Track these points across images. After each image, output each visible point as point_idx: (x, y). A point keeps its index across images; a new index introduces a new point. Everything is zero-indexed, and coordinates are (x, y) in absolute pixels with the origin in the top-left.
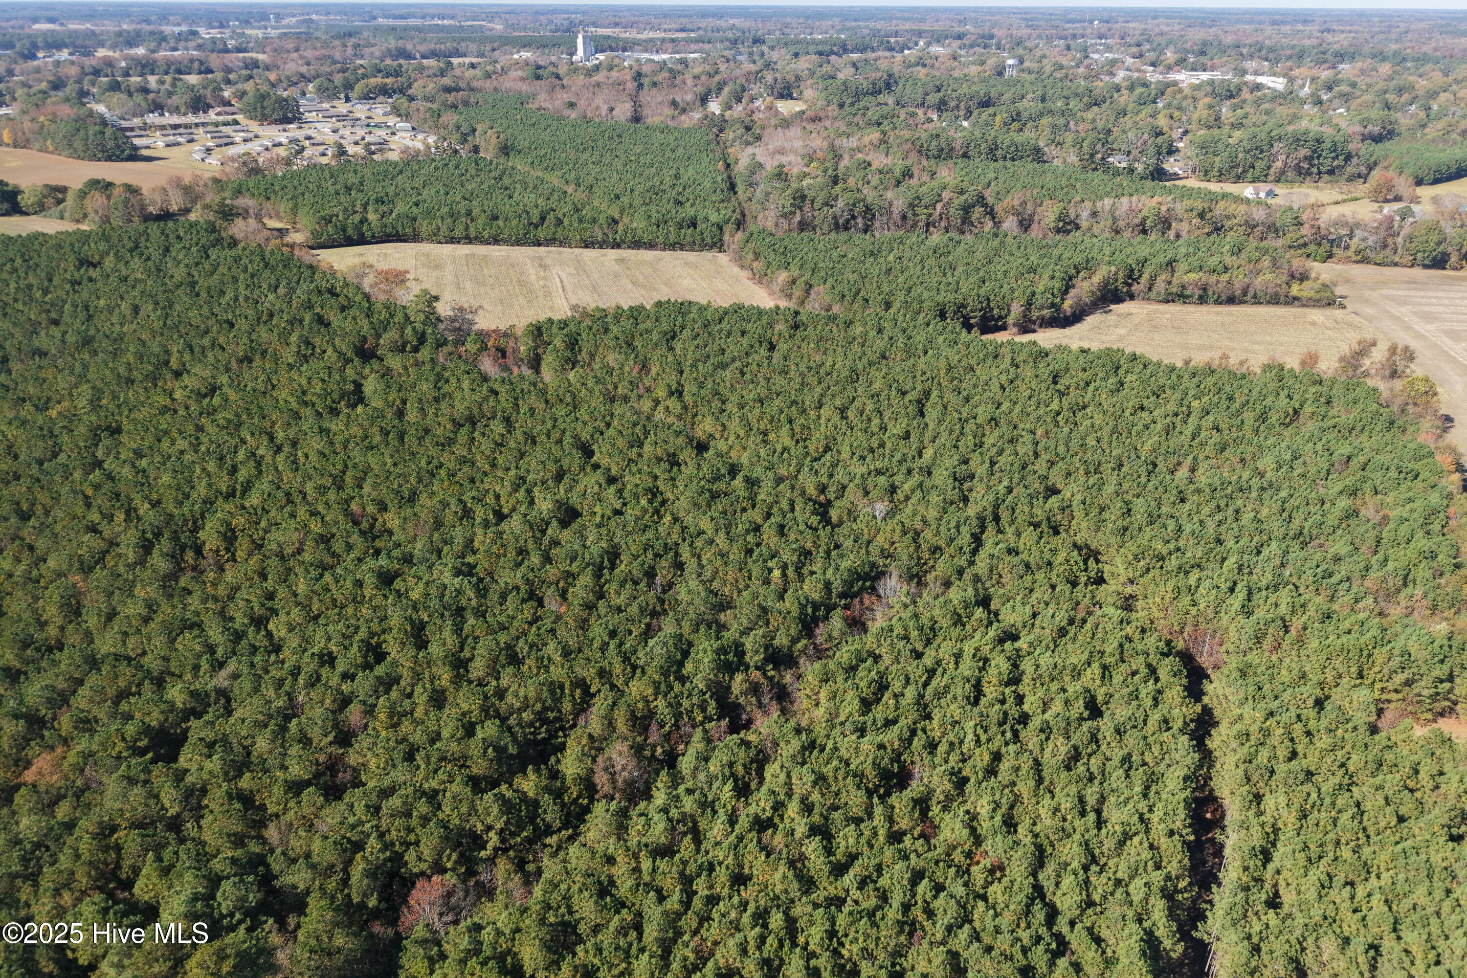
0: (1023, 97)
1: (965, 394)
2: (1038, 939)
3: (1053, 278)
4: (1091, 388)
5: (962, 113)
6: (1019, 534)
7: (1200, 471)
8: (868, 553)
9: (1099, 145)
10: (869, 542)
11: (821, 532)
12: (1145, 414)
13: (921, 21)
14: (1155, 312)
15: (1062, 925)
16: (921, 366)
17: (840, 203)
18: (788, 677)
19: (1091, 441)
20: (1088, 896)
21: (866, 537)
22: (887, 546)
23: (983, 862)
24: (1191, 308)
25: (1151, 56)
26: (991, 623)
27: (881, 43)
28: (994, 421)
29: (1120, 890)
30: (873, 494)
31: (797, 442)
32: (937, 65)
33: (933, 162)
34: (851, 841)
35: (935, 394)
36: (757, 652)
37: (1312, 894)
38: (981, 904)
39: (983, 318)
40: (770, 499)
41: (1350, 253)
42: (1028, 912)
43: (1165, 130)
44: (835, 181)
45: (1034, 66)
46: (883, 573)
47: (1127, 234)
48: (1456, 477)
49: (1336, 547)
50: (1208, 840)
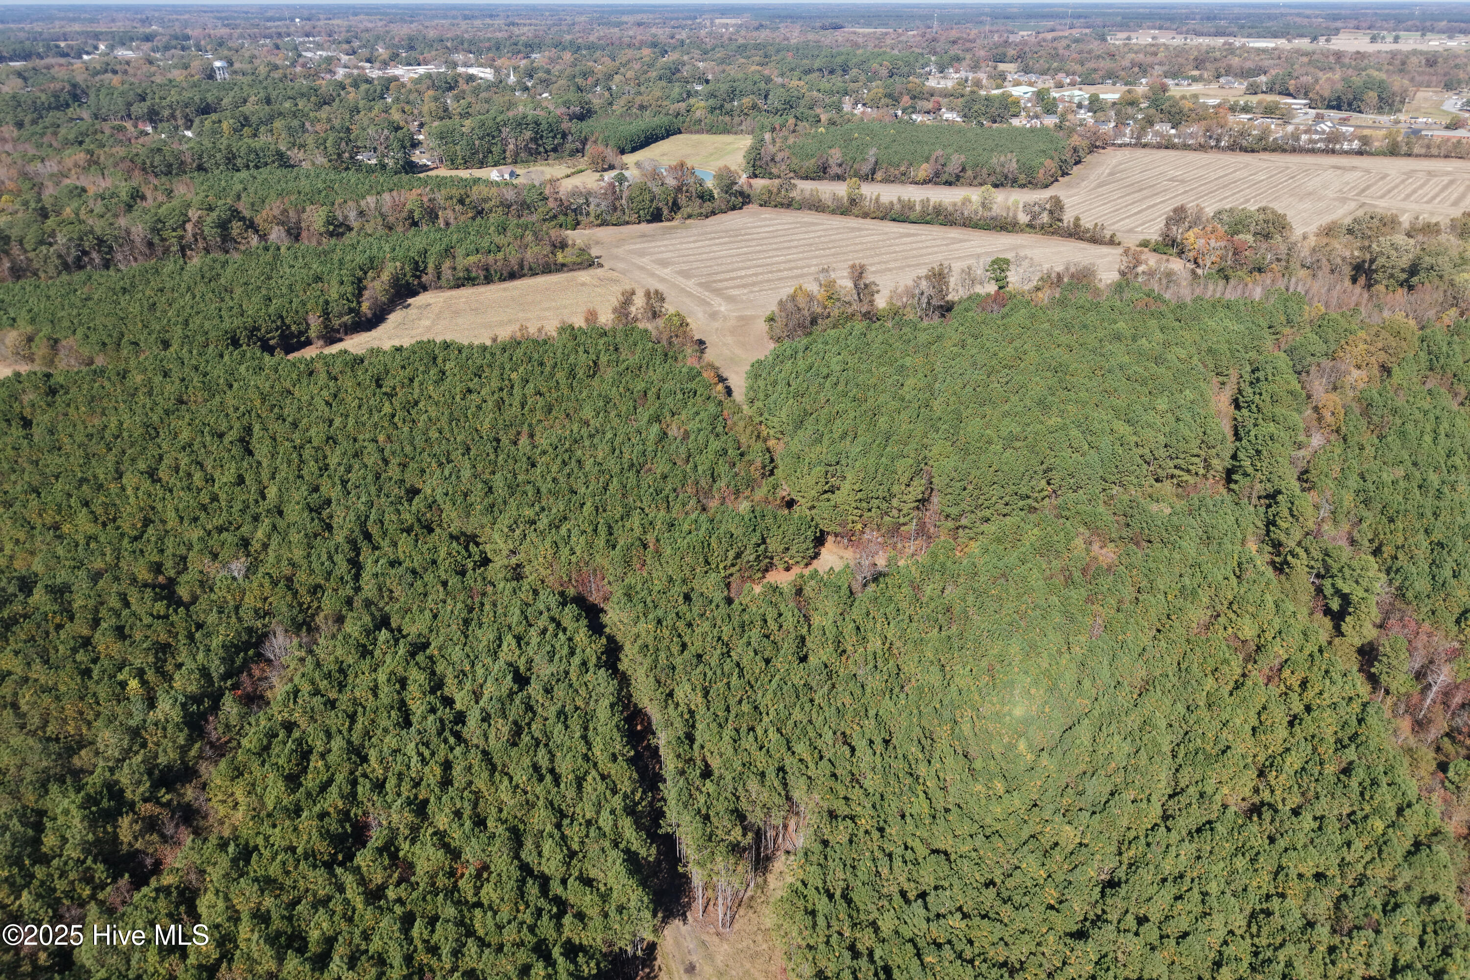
0: (245, 101)
1: (290, 419)
2: (539, 912)
3: (342, 283)
4: (416, 383)
5: (180, 122)
6: (395, 545)
7: (538, 434)
8: (240, 620)
9: (343, 144)
10: (237, 608)
11: (174, 618)
12: (474, 396)
13: (92, 21)
14: (450, 298)
15: (556, 888)
16: (230, 402)
17: (61, 239)
18: (189, 793)
19: (434, 434)
20: (569, 849)
21: (232, 603)
22: (259, 605)
23: (467, 873)
24: (482, 289)
25: (364, 52)
26: (397, 641)
27: (48, 48)
28: (331, 439)
29: (592, 829)
30: (224, 554)
31: (104, 525)
32: (131, 71)
33: (164, 179)
34: (325, 925)
35: (257, 428)
36: (139, 783)
37: (730, 752)
38: (478, 912)
39: (282, 336)
40: (91, 603)
41: (592, 218)
42: (522, 894)
43: (402, 124)
44: (44, 214)
45: (247, 67)
46: (265, 635)
47: (400, 229)
48: (720, 387)
49: (661, 467)
50: (645, 748)
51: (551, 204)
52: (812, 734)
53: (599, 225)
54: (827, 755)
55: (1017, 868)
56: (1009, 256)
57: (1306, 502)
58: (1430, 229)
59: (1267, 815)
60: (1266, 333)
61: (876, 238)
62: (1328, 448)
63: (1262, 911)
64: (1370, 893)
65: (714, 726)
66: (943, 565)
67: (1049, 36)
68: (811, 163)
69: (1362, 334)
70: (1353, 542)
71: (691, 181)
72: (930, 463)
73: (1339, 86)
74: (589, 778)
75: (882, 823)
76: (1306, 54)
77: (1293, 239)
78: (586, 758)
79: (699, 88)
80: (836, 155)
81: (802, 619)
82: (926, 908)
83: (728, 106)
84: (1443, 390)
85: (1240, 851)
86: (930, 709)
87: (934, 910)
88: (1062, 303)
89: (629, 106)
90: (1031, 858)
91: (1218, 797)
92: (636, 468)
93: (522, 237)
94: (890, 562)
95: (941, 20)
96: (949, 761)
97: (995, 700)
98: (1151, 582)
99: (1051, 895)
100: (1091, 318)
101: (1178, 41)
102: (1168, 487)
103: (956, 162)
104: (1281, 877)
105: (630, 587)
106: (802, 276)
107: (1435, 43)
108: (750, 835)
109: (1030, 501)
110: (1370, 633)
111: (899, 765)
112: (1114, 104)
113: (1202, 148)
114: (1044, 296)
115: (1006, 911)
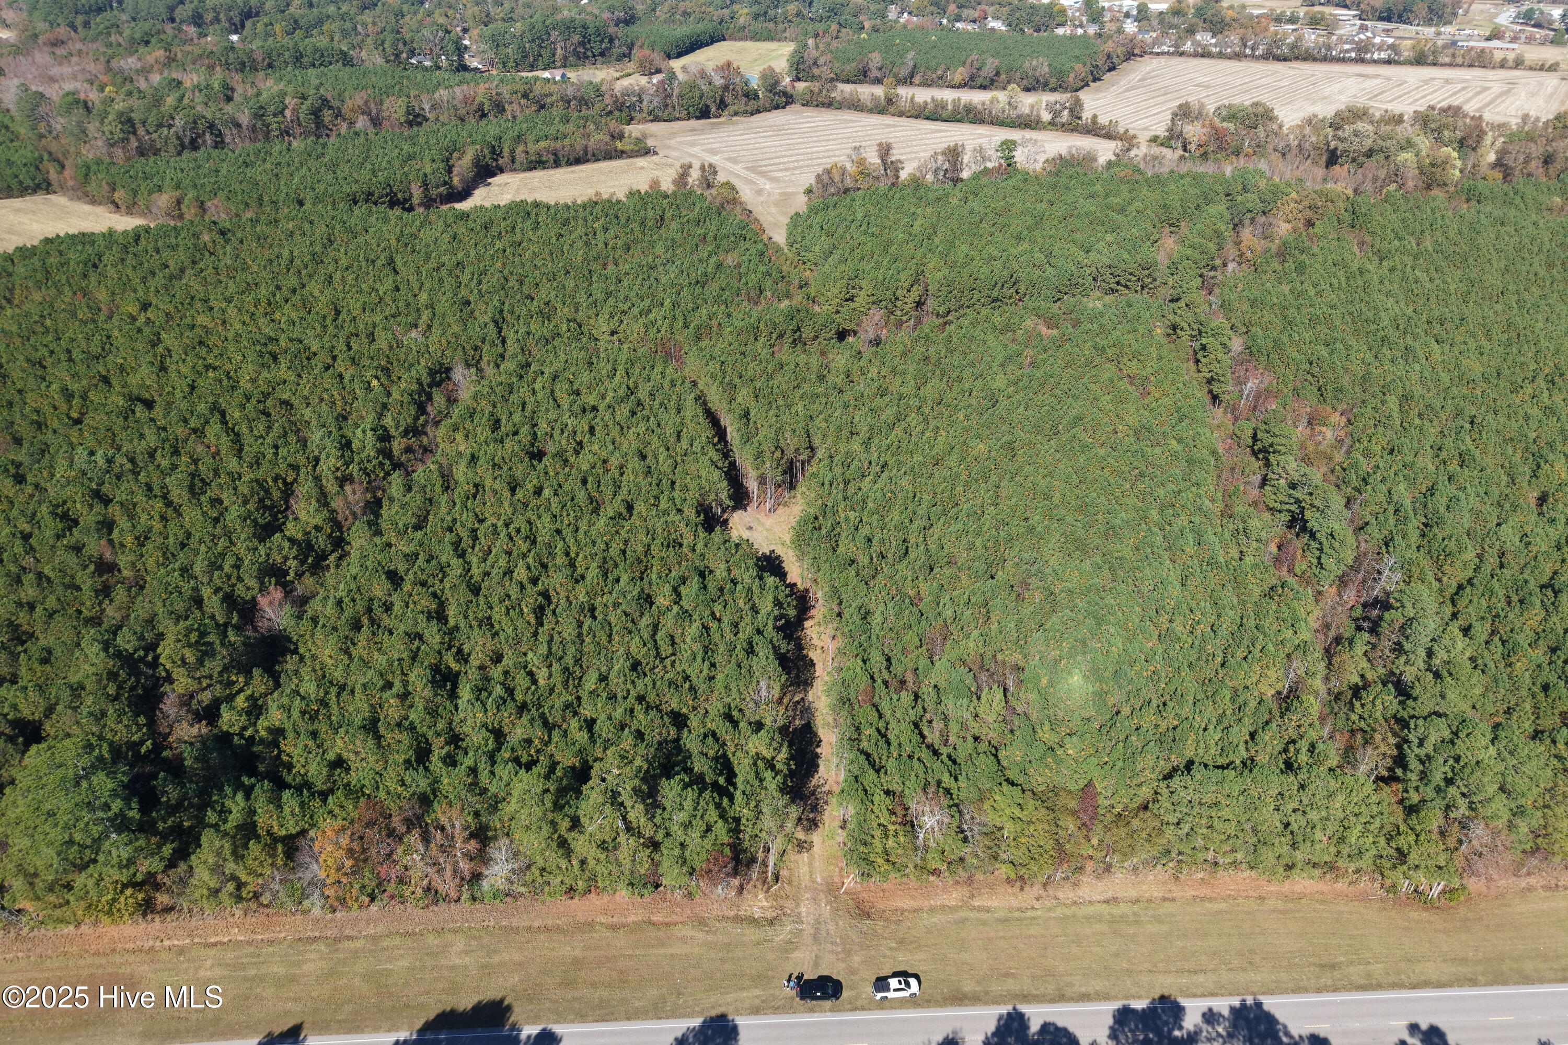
0: (288, 5)
3: (434, 160)
5: (225, 26)
8: (431, 358)
9: (401, 45)
14: (524, 177)
17: (179, 122)
24: (551, 172)
39: (391, 202)
41: (645, 115)
46: (450, 368)
47: (472, 119)
48: (763, 236)
49: (720, 282)
51: (607, 100)
53: (653, 121)
58: (1395, 120)
60: (1222, 198)
68: (851, 67)
69: (1295, 196)
71: (737, 80)
72: (927, 274)
80: (876, 59)
83: (771, 13)
84: (1352, 240)
88: (1056, 175)
89: (673, 11)
92: (701, 283)
93: (584, 127)
103: (991, 64)
106: (836, 155)
109: (1000, 303)
112: (1162, 14)
113: (1237, 56)
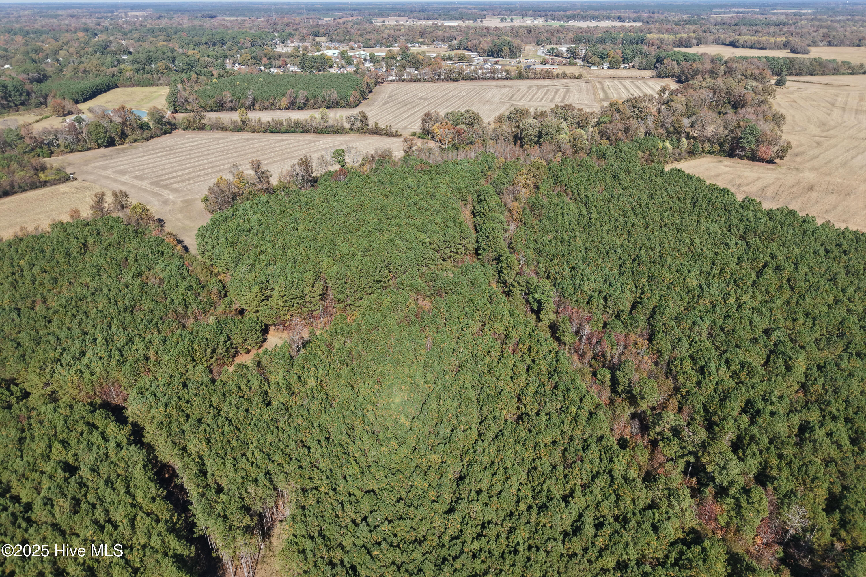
7: (50, 300)
41: (62, 148)
48: (179, 247)
49: (147, 305)
50: (173, 487)
51: (28, 141)
52: (282, 447)
53: (69, 152)
54: (294, 457)
55: (412, 486)
56: (344, 147)
57: (513, 259)
58: (543, 114)
59: (525, 419)
60: (480, 176)
61: (263, 144)
62: (519, 230)
63: (533, 468)
64: (576, 444)
65: (218, 460)
66: (342, 329)
67: (341, 21)
68: (211, 102)
69: (523, 170)
70: (537, 274)
71: (132, 117)
72: (323, 272)
73: (491, 45)
74: (138, 518)
75: (334, 486)
76: (472, 28)
77: (484, 125)
78: (133, 506)
79: (125, 57)
80: (227, 96)
81: (263, 381)
82: (368, 525)
83: (148, 68)
84: (562, 193)
85: (517, 441)
86: (349, 412)
87: (372, 525)
88: (377, 171)
89: (76, 71)
90: (419, 479)
91: (502, 417)
92: (130, 309)
93: (9, 166)
94: (311, 334)
95: (277, 11)
96: (365, 439)
97: (384, 397)
98: (450, 314)
99: (432, 494)
100: (394, 178)
101: (410, 23)
102: (449, 263)
103: (302, 95)
104: (537, 448)
105: (141, 388)
106: (221, 171)
107: (529, 22)
108: (255, 518)
109: (382, 283)
110: (553, 317)
111: (338, 449)
112: (383, 58)
113: (432, 80)
114: (367, 169)
115: (411, 512)
